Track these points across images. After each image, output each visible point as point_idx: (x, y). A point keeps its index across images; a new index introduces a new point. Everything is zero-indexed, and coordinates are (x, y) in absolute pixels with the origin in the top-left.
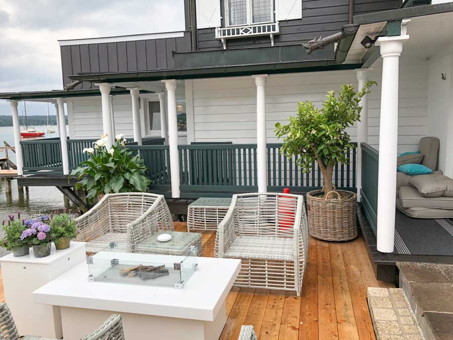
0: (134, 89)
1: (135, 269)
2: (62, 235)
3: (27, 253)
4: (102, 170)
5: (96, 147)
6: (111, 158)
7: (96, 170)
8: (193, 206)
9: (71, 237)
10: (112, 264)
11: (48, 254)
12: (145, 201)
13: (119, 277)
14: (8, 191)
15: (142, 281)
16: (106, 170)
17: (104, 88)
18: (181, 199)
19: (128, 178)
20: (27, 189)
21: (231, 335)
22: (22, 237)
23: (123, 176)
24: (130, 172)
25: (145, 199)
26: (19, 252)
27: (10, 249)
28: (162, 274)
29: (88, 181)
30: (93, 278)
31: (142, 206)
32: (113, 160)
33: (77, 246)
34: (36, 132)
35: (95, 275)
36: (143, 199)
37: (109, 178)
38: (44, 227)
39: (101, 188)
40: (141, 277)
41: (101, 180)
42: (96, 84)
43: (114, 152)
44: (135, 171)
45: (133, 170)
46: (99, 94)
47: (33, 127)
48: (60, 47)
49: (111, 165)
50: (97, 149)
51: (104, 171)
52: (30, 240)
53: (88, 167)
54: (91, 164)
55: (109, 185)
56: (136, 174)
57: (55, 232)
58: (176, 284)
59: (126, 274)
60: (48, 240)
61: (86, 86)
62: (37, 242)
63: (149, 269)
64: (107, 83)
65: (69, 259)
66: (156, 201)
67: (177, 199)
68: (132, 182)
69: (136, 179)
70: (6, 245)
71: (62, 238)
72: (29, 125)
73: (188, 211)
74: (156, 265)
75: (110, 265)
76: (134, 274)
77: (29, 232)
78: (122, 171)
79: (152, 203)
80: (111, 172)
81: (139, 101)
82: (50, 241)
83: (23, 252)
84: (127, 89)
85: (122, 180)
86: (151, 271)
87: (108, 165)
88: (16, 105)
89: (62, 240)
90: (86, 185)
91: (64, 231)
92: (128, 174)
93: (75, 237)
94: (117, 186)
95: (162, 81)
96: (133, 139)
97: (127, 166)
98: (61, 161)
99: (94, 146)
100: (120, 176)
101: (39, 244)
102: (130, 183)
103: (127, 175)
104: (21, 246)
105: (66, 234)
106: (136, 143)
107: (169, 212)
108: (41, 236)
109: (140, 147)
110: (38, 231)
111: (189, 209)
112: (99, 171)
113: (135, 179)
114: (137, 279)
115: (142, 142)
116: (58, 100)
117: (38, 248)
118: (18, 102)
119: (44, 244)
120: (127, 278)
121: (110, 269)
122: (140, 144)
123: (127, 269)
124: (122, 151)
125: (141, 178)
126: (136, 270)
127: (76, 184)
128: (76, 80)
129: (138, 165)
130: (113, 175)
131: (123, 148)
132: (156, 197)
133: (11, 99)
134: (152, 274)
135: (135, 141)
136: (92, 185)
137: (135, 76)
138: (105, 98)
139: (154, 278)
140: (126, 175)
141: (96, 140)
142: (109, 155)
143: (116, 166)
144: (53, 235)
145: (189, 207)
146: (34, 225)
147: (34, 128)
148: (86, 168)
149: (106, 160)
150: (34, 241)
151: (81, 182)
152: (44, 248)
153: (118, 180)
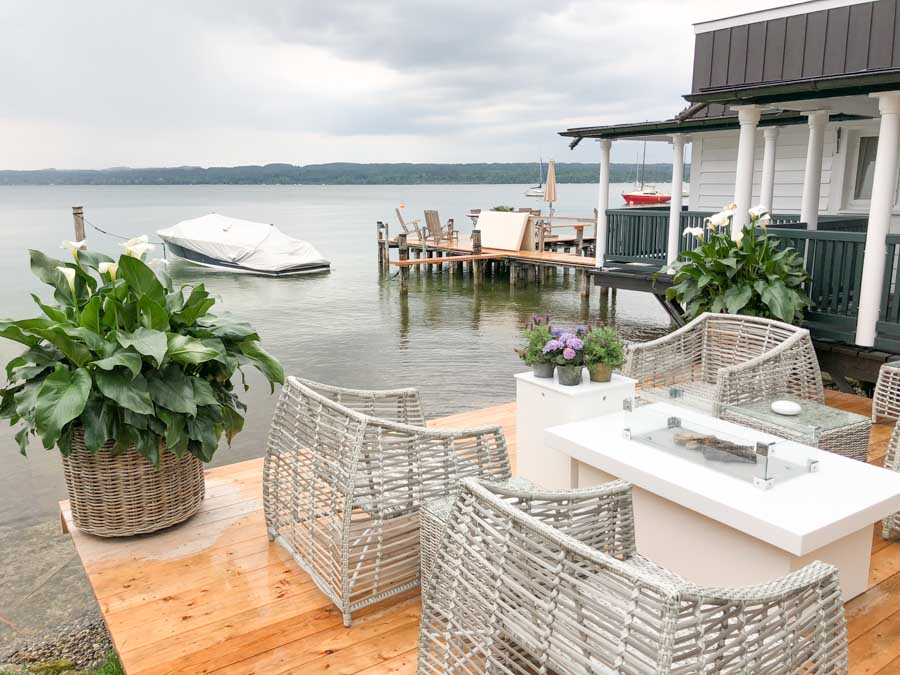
0: (815, 112)
1: (698, 440)
2: (599, 360)
3: (551, 375)
4: (714, 271)
5: (710, 227)
6: (734, 250)
7: (705, 269)
8: (892, 368)
9: (613, 367)
10: (669, 424)
11: (576, 381)
12: (772, 335)
13: (673, 445)
14: (584, 293)
15: (705, 460)
16: (720, 271)
17: (746, 115)
18: (876, 350)
19: (759, 291)
20: (614, 293)
21: (863, 613)
22: (546, 349)
23: (752, 287)
24: (767, 280)
25: (774, 332)
26: (539, 370)
27: (528, 364)
28: (741, 459)
29: (688, 287)
30: (628, 433)
31: (765, 344)
32: (735, 253)
33: (622, 383)
34: (657, 195)
35: (635, 432)
36: (768, 332)
37: (725, 286)
38: (575, 342)
39: (708, 303)
40: (704, 453)
41: (710, 289)
42: (732, 108)
43: (742, 240)
44: (777, 279)
45: (772, 277)
46: (735, 125)
47: (653, 184)
48: (694, 37)
49: (731, 262)
50: (711, 230)
51: (718, 273)
52: (554, 356)
53: (690, 263)
54: (696, 256)
55: (722, 301)
56: (777, 285)
57: (590, 353)
58: (756, 480)
59: (681, 443)
60: (578, 361)
61: (715, 111)
62: (562, 362)
63: (722, 446)
64: (753, 106)
65: (604, 398)
66: (789, 339)
67: (865, 348)
68: (766, 299)
69: (776, 296)
70: (524, 357)
71: (600, 364)
72: (649, 180)
73: (880, 376)
74: (737, 442)
75: (666, 425)
76: (695, 446)
77: (553, 344)
78: (754, 276)
79: (781, 341)
80: (728, 274)
81: (839, 137)
82: (581, 364)
83: (544, 374)
84: (802, 114)
85: (748, 294)
86: (724, 448)
87: (725, 262)
88: (608, 148)
89: (599, 367)
90: (683, 294)
91: (603, 355)
92: (761, 283)
93: (619, 366)
94: (736, 301)
95: (872, 95)
96: (799, 217)
97: (764, 267)
98: (665, 250)
99: (706, 226)
100: (744, 284)
101: (564, 365)
102: (763, 300)
103: (760, 286)
104: (543, 363)
105: (606, 360)
106: (804, 226)
107: (816, 364)
108: (569, 354)
109: (811, 233)
110: (566, 347)
111: (881, 371)
112: (708, 271)
113: (774, 294)
114: (700, 455)
115: (819, 224)
116: (675, 136)
117: (563, 370)
118: (613, 142)
119: (571, 366)
120: (683, 450)
121: (663, 430)
122: (812, 227)
123: (688, 436)
124: (761, 239)
125: (786, 294)
126: (701, 441)
127: (667, 291)
128: (698, 101)
129: (786, 269)
130: (734, 280)
131: (762, 232)
132: (794, 332)
133: (602, 137)
134: (724, 453)
135: (802, 221)
136: (692, 295)
137: (809, 88)
138: (745, 134)
139: (726, 461)
140: (758, 286)
141: (710, 214)
142: (733, 244)
143: (740, 266)
144: (587, 357)
145: (884, 368)
146: (564, 336)
147: (654, 187)
148: (687, 263)
149: (724, 254)
150: (558, 359)
151: (676, 287)
152: (572, 372)
153: (740, 293)
